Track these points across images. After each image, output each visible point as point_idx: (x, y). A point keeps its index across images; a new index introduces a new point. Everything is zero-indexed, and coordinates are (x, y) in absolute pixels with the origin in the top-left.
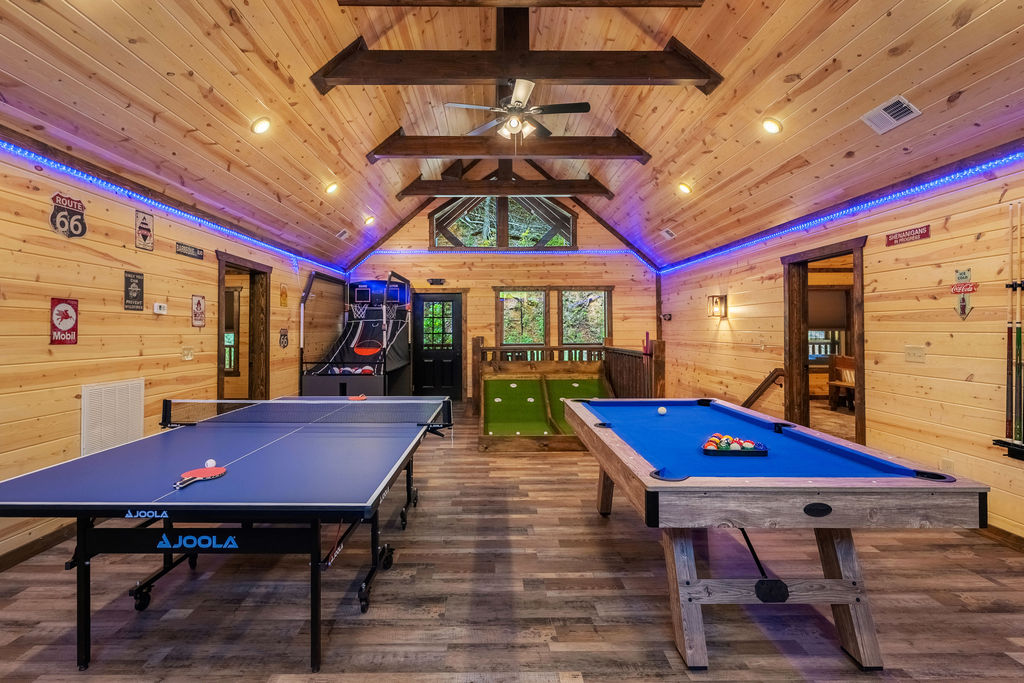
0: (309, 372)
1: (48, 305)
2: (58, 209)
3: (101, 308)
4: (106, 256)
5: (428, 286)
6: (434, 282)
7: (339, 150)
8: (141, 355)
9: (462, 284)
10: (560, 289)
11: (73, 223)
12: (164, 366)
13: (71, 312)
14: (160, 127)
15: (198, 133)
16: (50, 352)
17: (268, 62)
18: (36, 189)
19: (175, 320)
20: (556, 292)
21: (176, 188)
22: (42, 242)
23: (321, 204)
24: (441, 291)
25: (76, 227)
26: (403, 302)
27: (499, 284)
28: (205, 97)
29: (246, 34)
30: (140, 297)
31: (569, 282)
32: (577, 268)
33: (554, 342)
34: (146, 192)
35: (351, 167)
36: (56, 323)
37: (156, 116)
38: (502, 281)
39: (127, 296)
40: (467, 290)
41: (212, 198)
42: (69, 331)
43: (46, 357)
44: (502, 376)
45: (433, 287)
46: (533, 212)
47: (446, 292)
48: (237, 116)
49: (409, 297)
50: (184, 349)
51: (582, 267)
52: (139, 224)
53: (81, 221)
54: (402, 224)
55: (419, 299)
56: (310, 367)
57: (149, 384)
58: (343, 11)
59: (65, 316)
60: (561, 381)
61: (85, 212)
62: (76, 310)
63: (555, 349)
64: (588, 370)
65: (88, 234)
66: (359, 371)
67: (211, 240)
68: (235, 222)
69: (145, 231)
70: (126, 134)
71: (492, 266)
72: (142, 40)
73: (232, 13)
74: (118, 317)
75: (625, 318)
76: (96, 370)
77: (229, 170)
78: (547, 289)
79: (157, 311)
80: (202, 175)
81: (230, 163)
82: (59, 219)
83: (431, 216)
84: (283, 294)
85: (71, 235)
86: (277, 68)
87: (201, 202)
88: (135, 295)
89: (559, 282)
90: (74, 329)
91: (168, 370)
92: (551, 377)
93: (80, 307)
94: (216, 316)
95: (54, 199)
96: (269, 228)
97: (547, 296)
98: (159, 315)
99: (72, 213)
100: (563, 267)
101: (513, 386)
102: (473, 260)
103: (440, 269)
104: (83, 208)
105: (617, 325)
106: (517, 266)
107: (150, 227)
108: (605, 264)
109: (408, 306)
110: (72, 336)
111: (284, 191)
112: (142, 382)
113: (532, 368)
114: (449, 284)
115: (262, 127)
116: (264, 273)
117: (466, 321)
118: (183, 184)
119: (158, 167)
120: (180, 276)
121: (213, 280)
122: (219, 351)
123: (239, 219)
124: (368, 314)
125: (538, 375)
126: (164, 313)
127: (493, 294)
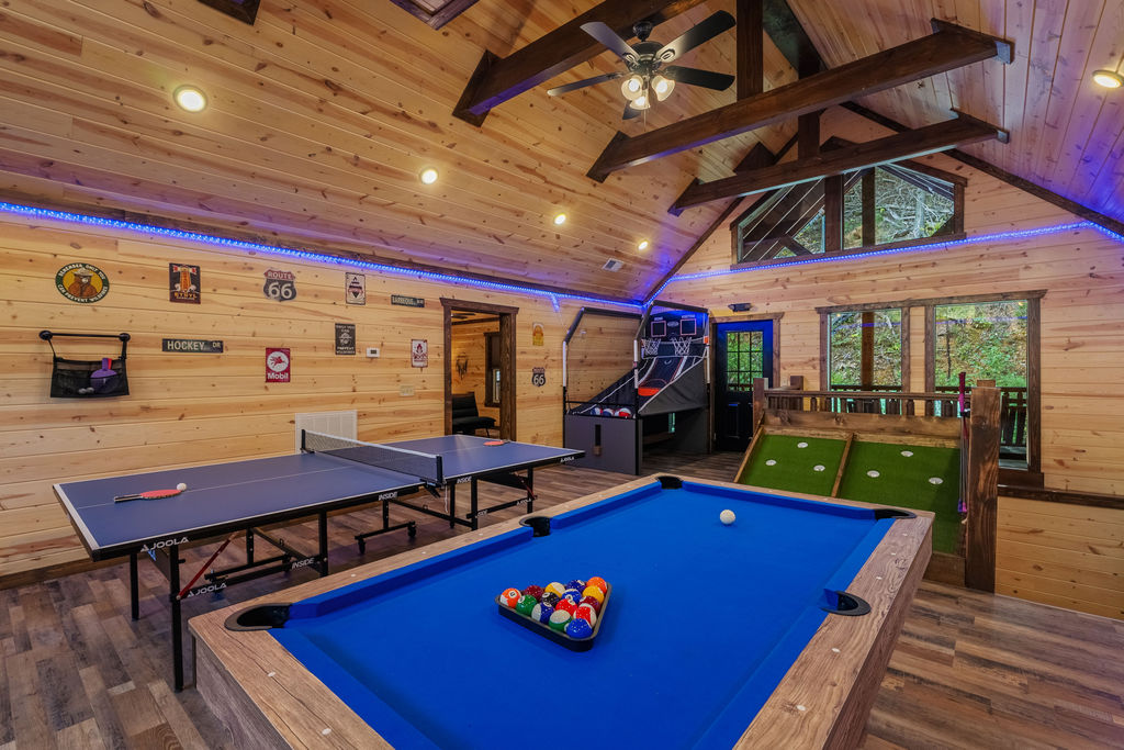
0: (572, 411)
1: (264, 353)
2: (269, 281)
3: (313, 354)
4: (316, 313)
5: (730, 313)
6: (736, 308)
7: (543, 178)
8: (354, 391)
9: (774, 308)
10: (929, 304)
11: (283, 290)
12: (380, 402)
13: (284, 357)
14: (331, 201)
15: (371, 198)
16: (266, 388)
17: (395, 115)
18: (251, 269)
19: (392, 363)
20: (921, 311)
21: (383, 249)
22: (256, 307)
23: (558, 237)
24: (746, 319)
25: (287, 293)
26: (701, 334)
27: (825, 303)
28: (356, 165)
29: (355, 97)
30: (352, 343)
31: (948, 291)
32: (964, 266)
33: (917, 386)
34: (355, 256)
35: (573, 191)
36: (271, 366)
37: (324, 193)
38: (830, 299)
39: (338, 343)
40: (780, 315)
41: (425, 252)
42: (283, 372)
43: (264, 392)
44: (789, 431)
45: (737, 314)
46: (930, 189)
47: (752, 319)
48: (401, 174)
49: (707, 328)
50: (403, 387)
51: (973, 265)
52: (349, 284)
53: (292, 288)
54: (700, 242)
55: (720, 330)
56: (573, 406)
57: (362, 415)
58: (446, 34)
59: (279, 361)
60: (882, 446)
61: (295, 281)
62: (289, 357)
63: (919, 397)
64: (939, 432)
65: (298, 298)
66: (617, 414)
67: (434, 289)
68: (464, 269)
69: (355, 289)
70: (309, 214)
71: (816, 280)
72: (270, 135)
73: (327, 83)
74: (329, 361)
75: (1070, 346)
76: (310, 402)
77: (423, 223)
78: (909, 304)
79: (369, 355)
80: (401, 233)
81: (421, 218)
82: (271, 289)
83: (733, 226)
84: (538, 333)
85: (282, 299)
86: (409, 118)
87: (415, 257)
88: (346, 342)
89: (928, 293)
90: (288, 370)
91: (383, 404)
92: (865, 438)
93: (292, 354)
94: (442, 357)
95: (266, 274)
96: (508, 270)
97: (906, 315)
98: (372, 358)
99: (282, 283)
100: (936, 269)
101: (803, 445)
102: (787, 276)
103: (746, 291)
104: (293, 277)
105: (1048, 358)
106: (855, 276)
107: (362, 285)
108: (1024, 254)
109: (707, 338)
110: (286, 376)
111: (501, 233)
112: (354, 413)
113: (838, 422)
114: (757, 309)
115: (430, 177)
116: (509, 314)
117: (779, 356)
118: (387, 244)
119: (354, 234)
120: (398, 324)
121: (438, 325)
122: (446, 388)
123: (466, 266)
124: (662, 350)
125: (844, 434)
126: (377, 355)
127: (817, 318)
